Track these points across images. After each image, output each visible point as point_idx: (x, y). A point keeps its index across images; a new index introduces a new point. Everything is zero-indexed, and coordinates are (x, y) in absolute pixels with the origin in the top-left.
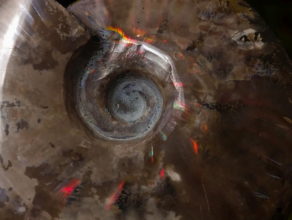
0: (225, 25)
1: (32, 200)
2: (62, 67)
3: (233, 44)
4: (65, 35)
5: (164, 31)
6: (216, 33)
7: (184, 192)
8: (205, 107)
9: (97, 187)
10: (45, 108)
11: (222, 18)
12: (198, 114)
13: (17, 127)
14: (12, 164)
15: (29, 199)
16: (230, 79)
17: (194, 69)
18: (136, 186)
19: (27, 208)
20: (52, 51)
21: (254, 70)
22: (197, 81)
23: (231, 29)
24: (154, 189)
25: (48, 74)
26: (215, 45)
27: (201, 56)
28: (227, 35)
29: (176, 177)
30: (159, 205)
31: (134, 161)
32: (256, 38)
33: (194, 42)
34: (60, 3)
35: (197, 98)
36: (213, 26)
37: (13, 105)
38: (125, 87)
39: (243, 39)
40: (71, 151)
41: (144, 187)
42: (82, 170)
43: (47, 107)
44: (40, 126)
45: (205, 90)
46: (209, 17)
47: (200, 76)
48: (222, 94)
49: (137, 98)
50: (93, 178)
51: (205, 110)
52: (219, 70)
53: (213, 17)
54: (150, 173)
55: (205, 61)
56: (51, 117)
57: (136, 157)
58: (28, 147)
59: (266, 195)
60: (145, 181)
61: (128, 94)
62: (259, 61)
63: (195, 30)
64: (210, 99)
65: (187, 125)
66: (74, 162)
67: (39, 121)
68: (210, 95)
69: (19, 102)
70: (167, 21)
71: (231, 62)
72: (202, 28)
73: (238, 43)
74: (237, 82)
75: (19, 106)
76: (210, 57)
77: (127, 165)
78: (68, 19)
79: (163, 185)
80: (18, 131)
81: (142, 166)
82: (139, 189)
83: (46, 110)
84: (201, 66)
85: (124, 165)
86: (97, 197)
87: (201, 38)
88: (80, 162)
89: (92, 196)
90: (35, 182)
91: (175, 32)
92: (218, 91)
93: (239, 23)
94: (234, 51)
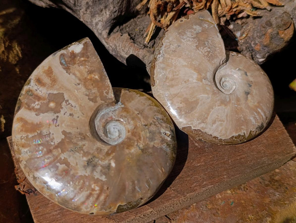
0: (161, 125)
1: (58, 142)
3: (160, 133)
4: (106, 94)
5: (140, 115)
6: (157, 126)
7: (113, 172)
8: (138, 147)
9: (84, 152)
11: (162, 122)
12: (135, 148)
13: (69, 114)
14: (59, 126)
15: (57, 142)
16: (152, 143)
17: (142, 133)
18: (97, 159)
19: (54, 144)
20: (98, 97)
21: (162, 146)
22: (141, 137)
23: (163, 128)
24: (103, 164)
25: (91, 104)
26: (154, 129)
27: (147, 130)
28: (160, 129)
29: (113, 165)
30: (101, 171)
31: (102, 151)
32: (169, 136)
33: (148, 124)
34: (111, 83)
35: (137, 143)
36: (157, 123)
37: (73, 106)
38: (114, 125)
39: (165, 134)
40: (83, 134)
41: (100, 162)
42: (82, 142)
43: (84, 114)
44: (77, 119)
45: (141, 142)
46: (157, 119)
47: (143, 136)
48: (146, 147)
49: (116, 132)
50: (84, 147)
51: (138, 148)
52: (151, 138)
53: (159, 120)
54: (105, 158)
55: (147, 133)
56: (83, 119)
58: (69, 123)
59: (140, 190)
60: (102, 159)
61: (114, 128)
62: (165, 144)
63: (150, 121)
64: (141, 146)
65: (128, 150)
66: (81, 138)
67: (78, 117)
68: (142, 145)
69: (75, 107)
70: (143, 112)
71: (156, 138)
72: (153, 121)
73: (162, 134)
74: (154, 146)
75: (75, 108)
76: (150, 132)
77: (99, 150)
78: (110, 90)
79: (107, 165)
80: (69, 116)
81: (104, 154)
82: (98, 161)
83: (83, 115)
84: (145, 133)
85: (98, 150)
86: (81, 155)
87: (151, 124)
88: (83, 140)
89: (80, 154)
90: (63, 137)
91: (143, 117)
92: (146, 145)
93: (166, 128)
94: (159, 135)
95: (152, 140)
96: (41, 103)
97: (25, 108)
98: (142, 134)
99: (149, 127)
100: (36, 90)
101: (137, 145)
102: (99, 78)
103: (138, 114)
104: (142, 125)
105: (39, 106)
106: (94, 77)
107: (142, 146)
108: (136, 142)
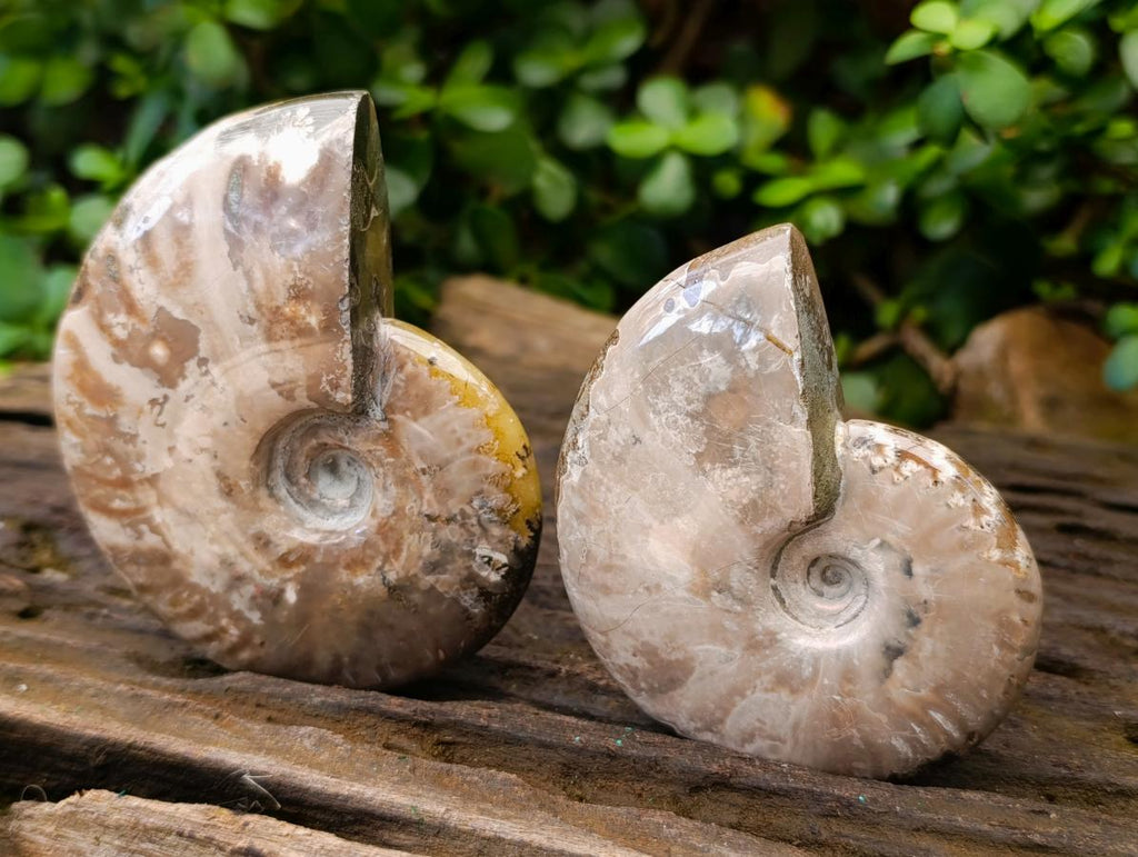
0: (485, 530)
2: (294, 406)
3: (471, 555)
4: (328, 388)
5: (427, 476)
6: (467, 530)
7: (285, 613)
8: (381, 577)
10: (242, 420)
11: (492, 521)
12: (369, 575)
16: (430, 579)
17: (412, 537)
19: (143, 471)
20: (300, 386)
21: (462, 593)
22: (401, 551)
23: (487, 539)
24: (263, 584)
26: (454, 540)
27: (430, 535)
28: (476, 541)
29: (291, 596)
30: (253, 598)
31: (271, 546)
32: (498, 569)
33: (439, 516)
35: (384, 563)
36: (474, 521)
39: (486, 559)
40: (227, 478)
43: (245, 422)
45: (398, 565)
46: (481, 508)
47: (408, 549)
48: (408, 584)
51: (378, 579)
52: (431, 563)
53: (485, 513)
54: (273, 570)
55: (428, 542)
56: (239, 433)
57: (277, 546)
62: (476, 589)
63: (455, 506)
64: (392, 577)
65: (349, 572)
68: (397, 573)
70: (441, 469)
71: (449, 567)
72: (463, 513)
73: (477, 558)
74: (432, 588)
76: (436, 544)
77: (262, 542)
79: (274, 590)
81: (273, 558)
83: (242, 422)
84: (419, 542)
85: (260, 539)
86: (209, 535)
87: (449, 520)
91: (436, 488)
92: (407, 578)
93: (501, 541)
94: (464, 562)
95: (434, 569)
96: (133, 325)
97: (91, 312)
98: (409, 541)
99: (441, 528)
100: (130, 266)
101: (380, 568)
102: (320, 327)
103: (424, 472)
104: (420, 513)
105: (126, 332)
106: (304, 318)
107: (395, 576)
108: (381, 558)
